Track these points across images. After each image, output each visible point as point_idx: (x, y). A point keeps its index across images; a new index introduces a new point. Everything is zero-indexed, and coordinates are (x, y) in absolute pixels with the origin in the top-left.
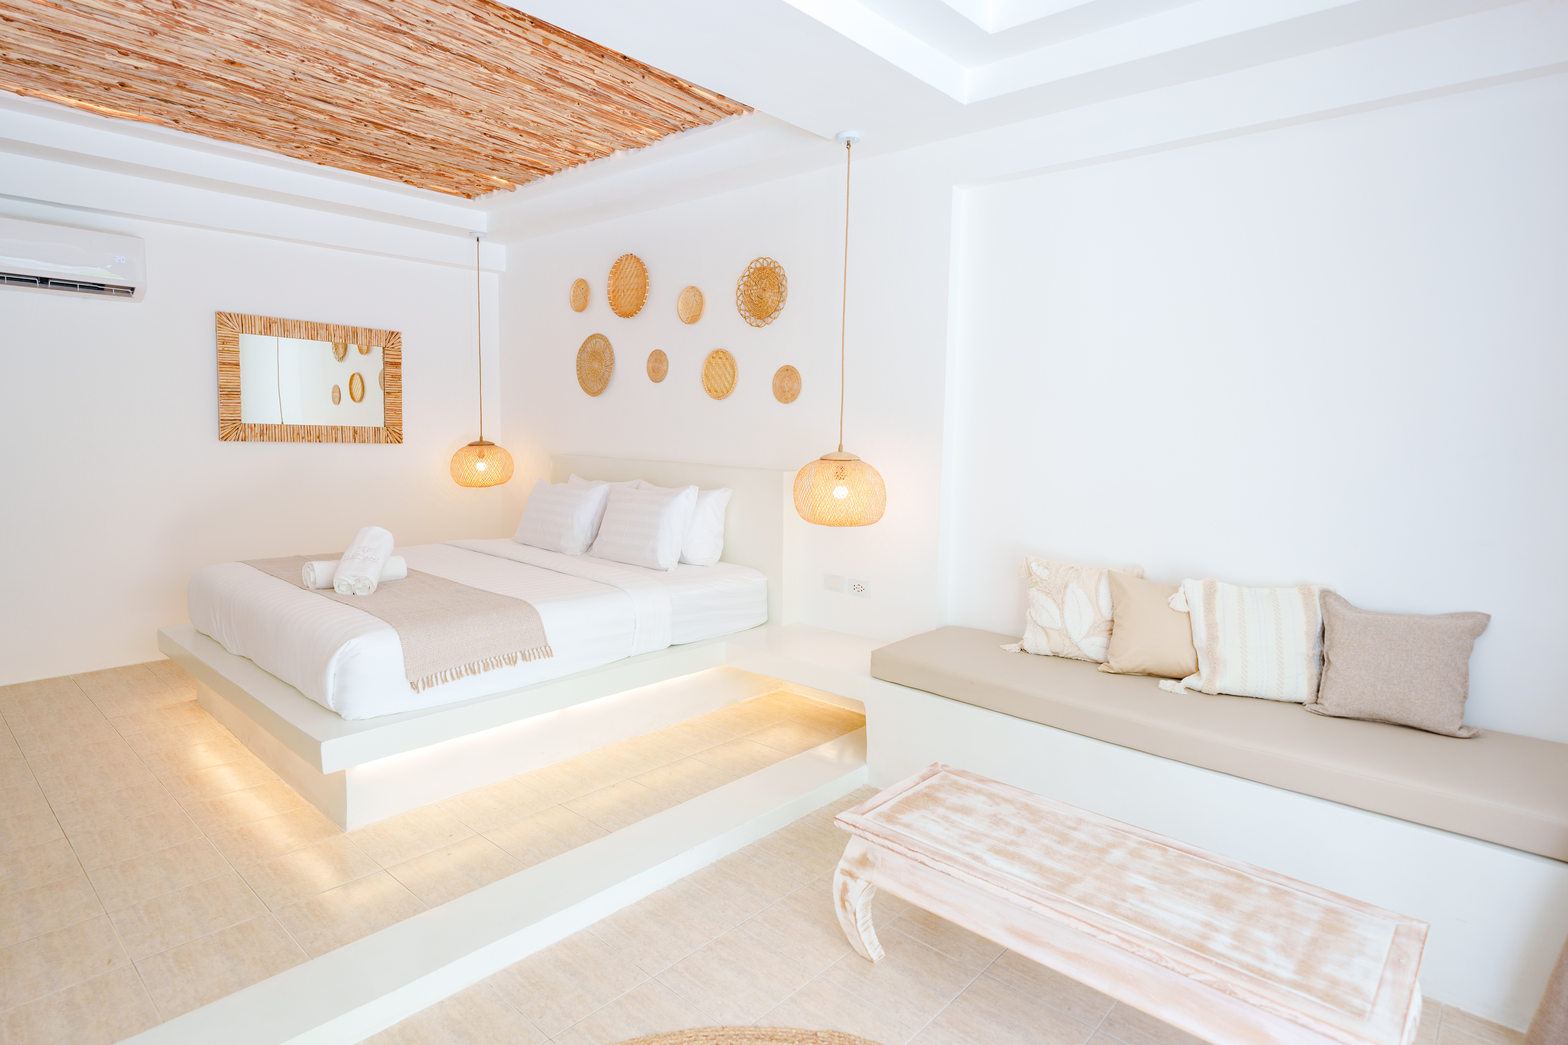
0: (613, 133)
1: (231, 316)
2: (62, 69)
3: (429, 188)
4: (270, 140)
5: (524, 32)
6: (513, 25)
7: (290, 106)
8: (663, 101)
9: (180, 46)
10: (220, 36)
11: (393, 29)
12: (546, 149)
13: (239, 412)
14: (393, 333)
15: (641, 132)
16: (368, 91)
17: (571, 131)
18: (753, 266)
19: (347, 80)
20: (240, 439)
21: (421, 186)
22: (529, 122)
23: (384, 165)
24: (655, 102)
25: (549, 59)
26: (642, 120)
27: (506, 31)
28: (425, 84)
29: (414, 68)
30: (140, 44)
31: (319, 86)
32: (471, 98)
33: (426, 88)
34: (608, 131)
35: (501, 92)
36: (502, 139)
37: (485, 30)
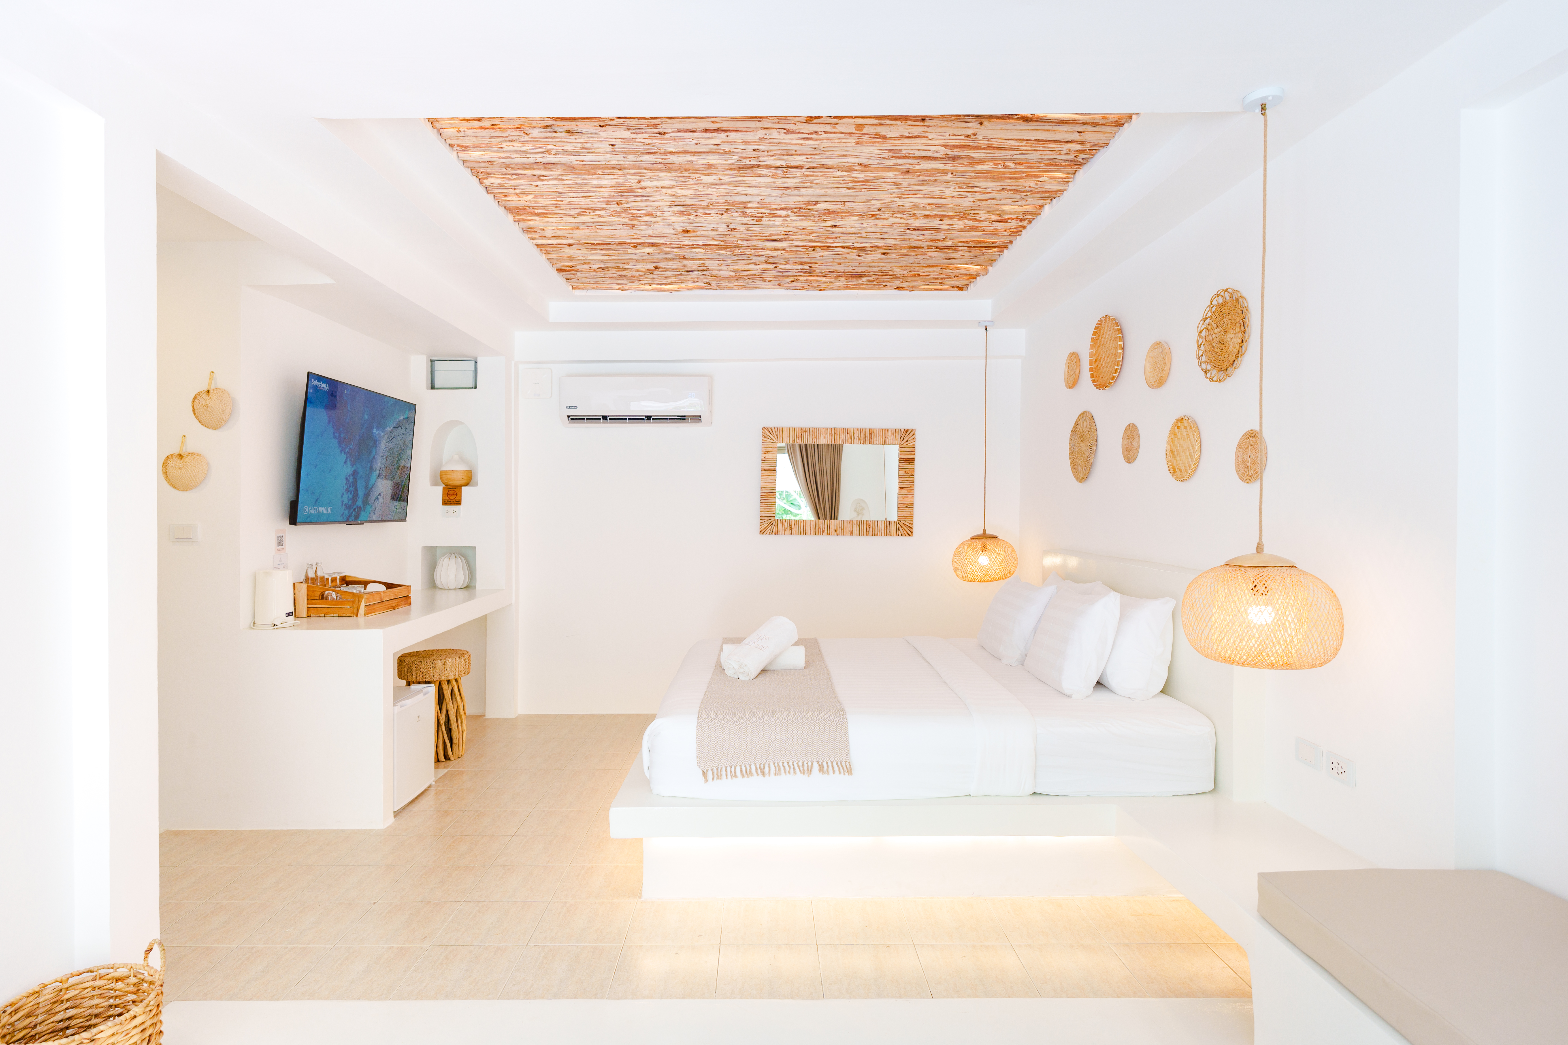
0: (1014, 190)
1: (772, 430)
2: (621, 267)
3: (919, 290)
4: (770, 281)
5: (833, 127)
6: (821, 125)
7: (752, 251)
8: (1029, 140)
9: (653, 230)
10: (661, 215)
11: (747, 166)
12: (974, 226)
13: (774, 510)
14: (907, 431)
15: (1041, 180)
16: (783, 222)
17: (974, 202)
18: (1215, 302)
19: (762, 219)
20: (774, 533)
21: (912, 289)
22: (926, 206)
23: (864, 279)
24: (1021, 144)
25: (878, 142)
26: (1030, 167)
27: (820, 133)
28: (817, 202)
29: (789, 192)
30: (633, 237)
31: (750, 230)
32: (861, 201)
33: (818, 205)
34: (1008, 190)
35: (875, 187)
36: (927, 229)
37: (803, 139)
